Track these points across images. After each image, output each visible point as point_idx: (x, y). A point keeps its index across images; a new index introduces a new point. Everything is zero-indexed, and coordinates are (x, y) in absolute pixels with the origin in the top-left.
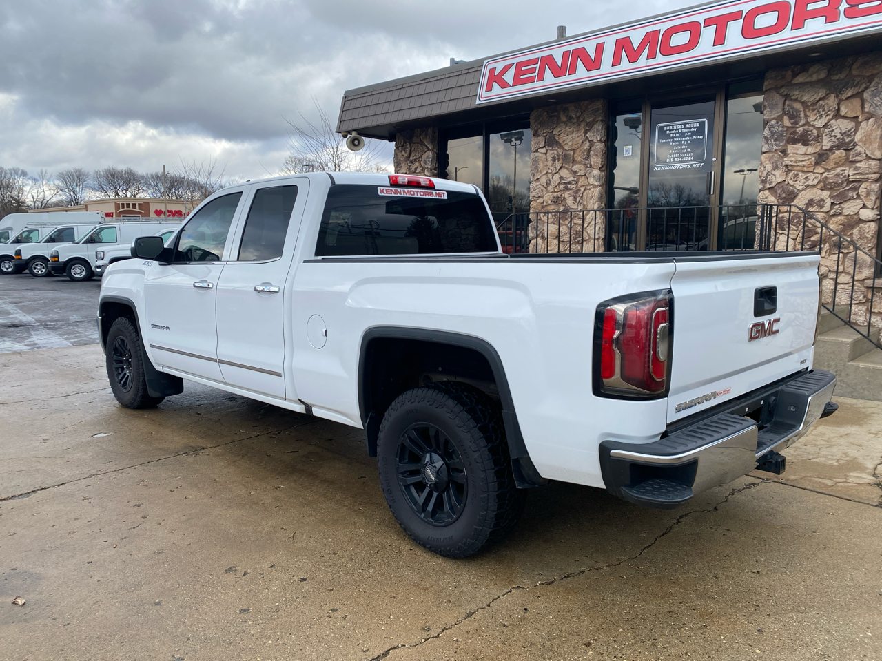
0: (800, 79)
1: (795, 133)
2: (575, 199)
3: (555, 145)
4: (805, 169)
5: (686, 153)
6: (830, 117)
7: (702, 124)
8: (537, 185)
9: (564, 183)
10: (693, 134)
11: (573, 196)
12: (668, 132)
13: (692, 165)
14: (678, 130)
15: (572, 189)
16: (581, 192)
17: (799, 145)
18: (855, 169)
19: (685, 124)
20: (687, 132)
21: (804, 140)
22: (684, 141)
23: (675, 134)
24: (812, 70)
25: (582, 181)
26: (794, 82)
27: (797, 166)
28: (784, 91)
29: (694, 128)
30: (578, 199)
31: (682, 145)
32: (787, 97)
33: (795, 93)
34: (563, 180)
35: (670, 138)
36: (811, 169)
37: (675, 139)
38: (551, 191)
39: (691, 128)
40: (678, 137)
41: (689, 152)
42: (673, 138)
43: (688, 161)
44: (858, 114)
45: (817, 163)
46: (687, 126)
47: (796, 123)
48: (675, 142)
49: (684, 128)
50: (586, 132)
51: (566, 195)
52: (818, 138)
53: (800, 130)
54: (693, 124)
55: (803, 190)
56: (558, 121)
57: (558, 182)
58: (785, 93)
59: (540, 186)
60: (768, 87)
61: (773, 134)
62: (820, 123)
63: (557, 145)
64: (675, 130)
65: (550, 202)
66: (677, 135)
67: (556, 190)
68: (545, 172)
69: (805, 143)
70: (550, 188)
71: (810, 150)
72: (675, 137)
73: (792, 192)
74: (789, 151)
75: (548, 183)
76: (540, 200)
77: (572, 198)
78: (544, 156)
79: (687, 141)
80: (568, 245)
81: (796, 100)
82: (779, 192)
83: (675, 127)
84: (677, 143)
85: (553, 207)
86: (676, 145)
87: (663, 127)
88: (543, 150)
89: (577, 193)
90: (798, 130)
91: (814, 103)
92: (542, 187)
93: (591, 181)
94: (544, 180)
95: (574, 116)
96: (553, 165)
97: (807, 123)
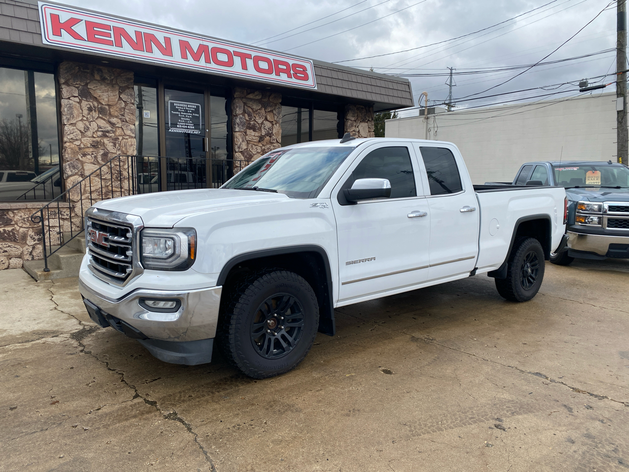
0: (251, 96)
1: (250, 124)
2: (115, 145)
3: (89, 97)
4: (255, 144)
5: (190, 123)
6: (263, 119)
7: (198, 107)
8: (73, 129)
9: (102, 131)
10: (193, 112)
11: (112, 143)
12: (177, 107)
13: (193, 132)
14: (183, 107)
15: (111, 137)
16: (120, 140)
17: (252, 131)
18: (274, 146)
19: (187, 105)
20: (189, 110)
21: (254, 128)
22: (188, 115)
23: (182, 109)
24: (256, 93)
25: (119, 132)
26: (247, 97)
27: (252, 141)
28: (244, 100)
29: (193, 108)
30: (117, 145)
31: (186, 118)
32: (245, 104)
33: (250, 103)
34: (101, 128)
35: (179, 112)
36: (257, 144)
37: (182, 113)
38: (90, 136)
39: (191, 108)
40: (183, 112)
41: (191, 123)
42: (180, 112)
43: (191, 129)
44: (273, 120)
45: (259, 141)
46: (188, 106)
47: (251, 119)
48: (182, 115)
49: (187, 107)
50: (120, 93)
51: (106, 141)
52: (260, 129)
53: (252, 123)
54: (192, 106)
55: (256, 154)
56: (93, 79)
57: (96, 129)
58: (244, 102)
59: (76, 130)
60: (238, 96)
61: (241, 122)
62: (260, 121)
63: (91, 97)
64: (182, 107)
65: (89, 145)
66: (183, 111)
67: (94, 136)
68: (80, 119)
69: (254, 130)
70: (89, 133)
71: (257, 134)
72: (182, 112)
73: (251, 155)
74: (248, 133)
75: (87, 129)
76: (78, 143)
77: (112, 144)
78: (78, 105)
79: (190, 116)
80: (110, 182)
81: (249, 107)
82: (246, 154)
83: (181, 105)
84: (183, 116)
85: (91, 150)
86: (183, 117)
87: (173, 103)
88: (77, 100)
89: (116, 140)
90: (251, 122)
91: (256, 111)
92: (79, 131)
93: (128, 132)
94: (81, 126)
95: (108, 78)
96: (89, 114)
97: (255, 120)
